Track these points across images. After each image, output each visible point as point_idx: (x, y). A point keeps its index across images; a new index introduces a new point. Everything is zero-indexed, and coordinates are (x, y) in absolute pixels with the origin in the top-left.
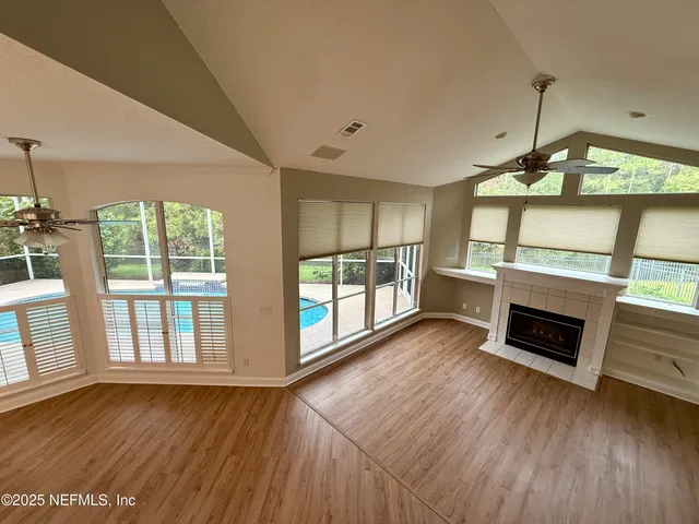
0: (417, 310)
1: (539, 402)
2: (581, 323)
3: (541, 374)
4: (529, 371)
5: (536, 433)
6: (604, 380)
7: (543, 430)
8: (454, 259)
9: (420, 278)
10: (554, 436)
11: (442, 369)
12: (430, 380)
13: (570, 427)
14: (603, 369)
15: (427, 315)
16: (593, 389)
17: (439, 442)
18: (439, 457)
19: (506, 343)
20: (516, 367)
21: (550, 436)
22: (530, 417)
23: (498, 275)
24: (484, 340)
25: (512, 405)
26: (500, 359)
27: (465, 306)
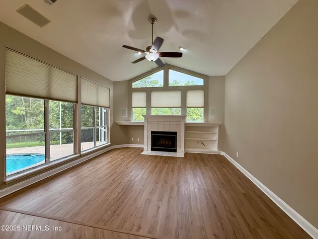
0: (109, 144)
1: (167, 165)
2: (176, 133)
3: (166, 157)
4: (161, 157)
5: (168, 176)
6: (186, 154)
7: (170, 174)
8: (126, 116)
9: (109, 127)
10: (175, 174)
11: (123, 165)
12: (117, 170)
13: (179, 169)
14: (185, 151)
15: (114, 147)
16: (183, 157)
17: (123, 195)
18: (123, 202)
19: (152, 150)
20: (156, 157)
21: (173, 175)
22: (165, 171)
23: (145, 120)
24: (142, 151)
25: (157, 169)
26: (150, 155)
27: (132, 139)
